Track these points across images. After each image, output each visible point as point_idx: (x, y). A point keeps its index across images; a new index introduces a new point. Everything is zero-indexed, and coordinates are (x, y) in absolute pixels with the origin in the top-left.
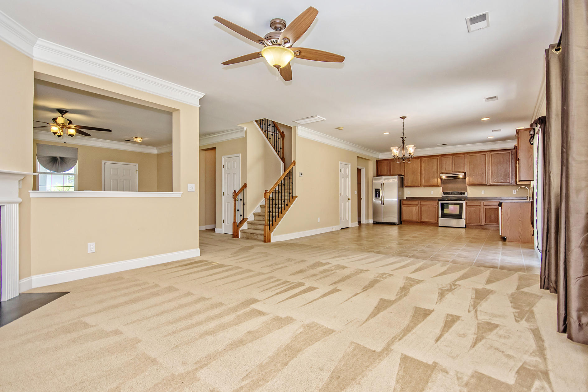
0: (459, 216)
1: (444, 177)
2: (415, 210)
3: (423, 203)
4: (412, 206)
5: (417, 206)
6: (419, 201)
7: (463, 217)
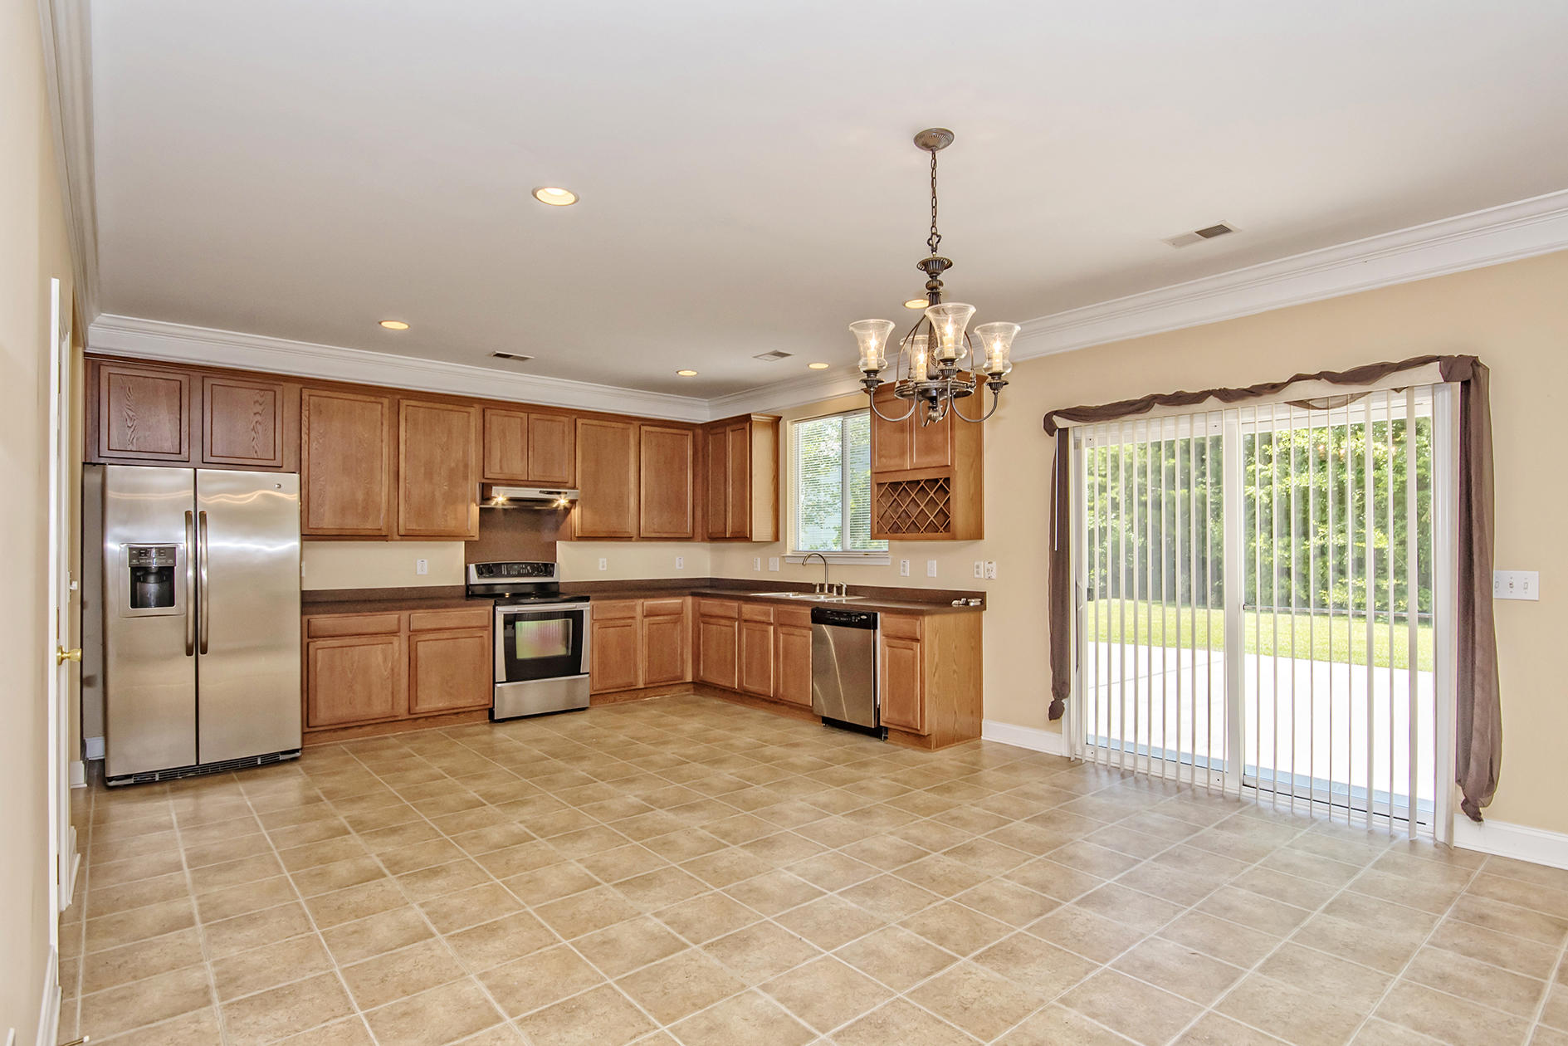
0: (569, 665)
1: (500, 498)
2: (385, 660)
3: (422, 618)
4: (364, 640)
5: (395, 640)
6: (405, 614)
7: (585, 666)
